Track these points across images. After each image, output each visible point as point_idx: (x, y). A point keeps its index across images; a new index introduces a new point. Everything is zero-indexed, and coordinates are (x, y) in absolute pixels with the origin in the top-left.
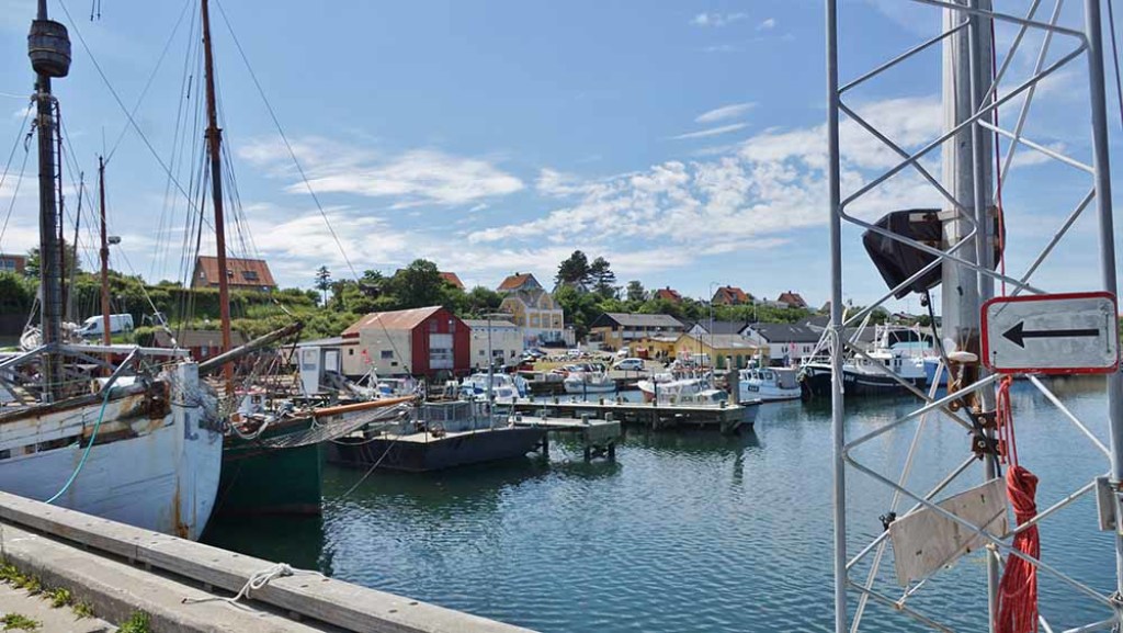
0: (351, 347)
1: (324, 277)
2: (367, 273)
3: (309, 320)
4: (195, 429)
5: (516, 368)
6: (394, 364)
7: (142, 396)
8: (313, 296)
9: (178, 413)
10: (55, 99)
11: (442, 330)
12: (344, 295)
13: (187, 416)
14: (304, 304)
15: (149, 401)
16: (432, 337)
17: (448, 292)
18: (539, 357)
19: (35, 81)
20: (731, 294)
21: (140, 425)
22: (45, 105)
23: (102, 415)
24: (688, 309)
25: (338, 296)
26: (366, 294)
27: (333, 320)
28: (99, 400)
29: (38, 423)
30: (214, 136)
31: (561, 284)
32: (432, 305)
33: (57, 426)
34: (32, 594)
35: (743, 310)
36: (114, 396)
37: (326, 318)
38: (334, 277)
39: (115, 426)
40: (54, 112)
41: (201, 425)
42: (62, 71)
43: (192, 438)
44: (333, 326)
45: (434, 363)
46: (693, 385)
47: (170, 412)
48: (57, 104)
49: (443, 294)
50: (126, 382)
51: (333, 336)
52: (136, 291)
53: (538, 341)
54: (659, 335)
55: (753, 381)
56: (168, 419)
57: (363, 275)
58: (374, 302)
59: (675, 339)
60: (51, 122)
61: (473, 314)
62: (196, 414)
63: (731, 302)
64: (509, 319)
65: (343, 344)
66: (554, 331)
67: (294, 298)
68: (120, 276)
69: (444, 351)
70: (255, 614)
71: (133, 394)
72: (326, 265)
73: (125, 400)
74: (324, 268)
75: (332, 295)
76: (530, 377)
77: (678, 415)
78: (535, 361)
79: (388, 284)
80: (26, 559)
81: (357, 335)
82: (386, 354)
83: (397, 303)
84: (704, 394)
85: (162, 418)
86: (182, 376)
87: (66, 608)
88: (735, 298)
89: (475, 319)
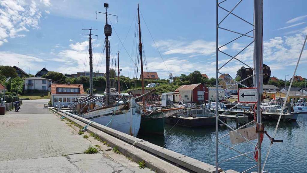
0: (177, 94)
1: (171, 76)
2: (182, 75)
3: (167, 87)
4: (134, 113)
5: (221, 101)
6: (188, 99)
7: (124, 105)
8: (168, 81)
9: (131, 109)
10: (109, 41)
11: (201, 90)
12: (176, 80)
13: (133, 110)
14: (166, 83)
15: (125, 106)
16: (198, 92)
17: (204, 79)
18: (230, 98)
19: (105, 38)
20: (297, 78)
21: (124, 111)
22: (107, 42)
23: (117, 109)
24: (281, 83)
25: (174, 81)
26: (182, 80)
27: (173, 87)
28: (116, 106)
29: (105, 110)
30: (141, 45)
31: (238, 77)
32: (199, 83)
33: (108, 111)
34: (101, 142)
35: (302, 84)
36: (119, 105)
37: (171, 87)
38: (174, 76)
39: (119, 111)
40: (109, 44)
41: (136, 112)
42: (110, 35)
43: (134, 115)
44: (173, 89)
45: (199, 99)
46: (275, 107)
47: (129, 109)
48: (109, 42)
49: (202, 80)
50: (121, 102)
51: (173, 91)
52: (127, 80)
53: (230, 93)
54: (269, 92)
55: (300, 106)
56: (129, 110)
57: (181, 75)
58: (184, 82)
59: (275, 93)
60: (108, 46)
61: (211, 86)
62: (135, 109)
63: (297, 81)
64: (221, 87)
65: (175, 94)
66: (235, 90)
67: (164, 82)
68: (124, 77)
69: (201, 96)
70: (136, 148)
71: (122, 105)
72: (171, 73)
73: (121, 106)
74: (171, 74)
75: (173, 81)
76: (226, 103)
77: (269, 116)
78: (228, 99)
79: (187, 78)
80: (100, 135)
81: (178, 91)
82: (186, 96)
83: (190, 83)
84: (278, 110)
85: (128, 110)
86: (132, 101)
87: (106, 145)
88: (299, 79)
89: (211, 87)
